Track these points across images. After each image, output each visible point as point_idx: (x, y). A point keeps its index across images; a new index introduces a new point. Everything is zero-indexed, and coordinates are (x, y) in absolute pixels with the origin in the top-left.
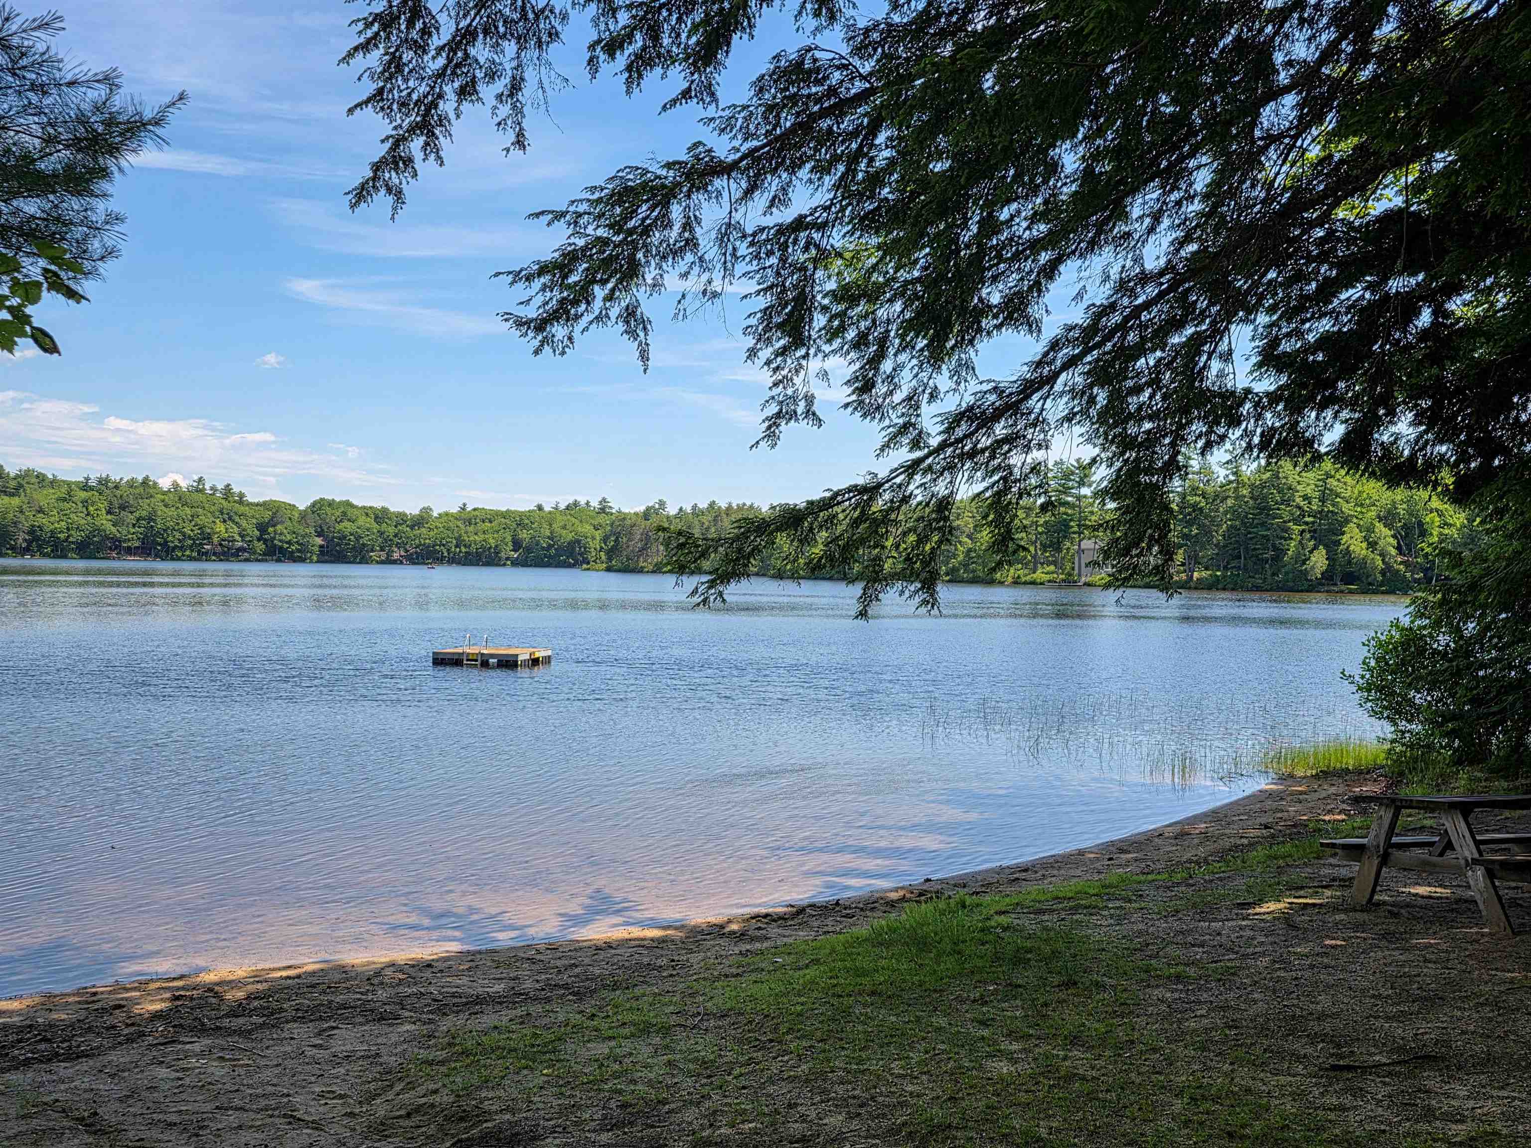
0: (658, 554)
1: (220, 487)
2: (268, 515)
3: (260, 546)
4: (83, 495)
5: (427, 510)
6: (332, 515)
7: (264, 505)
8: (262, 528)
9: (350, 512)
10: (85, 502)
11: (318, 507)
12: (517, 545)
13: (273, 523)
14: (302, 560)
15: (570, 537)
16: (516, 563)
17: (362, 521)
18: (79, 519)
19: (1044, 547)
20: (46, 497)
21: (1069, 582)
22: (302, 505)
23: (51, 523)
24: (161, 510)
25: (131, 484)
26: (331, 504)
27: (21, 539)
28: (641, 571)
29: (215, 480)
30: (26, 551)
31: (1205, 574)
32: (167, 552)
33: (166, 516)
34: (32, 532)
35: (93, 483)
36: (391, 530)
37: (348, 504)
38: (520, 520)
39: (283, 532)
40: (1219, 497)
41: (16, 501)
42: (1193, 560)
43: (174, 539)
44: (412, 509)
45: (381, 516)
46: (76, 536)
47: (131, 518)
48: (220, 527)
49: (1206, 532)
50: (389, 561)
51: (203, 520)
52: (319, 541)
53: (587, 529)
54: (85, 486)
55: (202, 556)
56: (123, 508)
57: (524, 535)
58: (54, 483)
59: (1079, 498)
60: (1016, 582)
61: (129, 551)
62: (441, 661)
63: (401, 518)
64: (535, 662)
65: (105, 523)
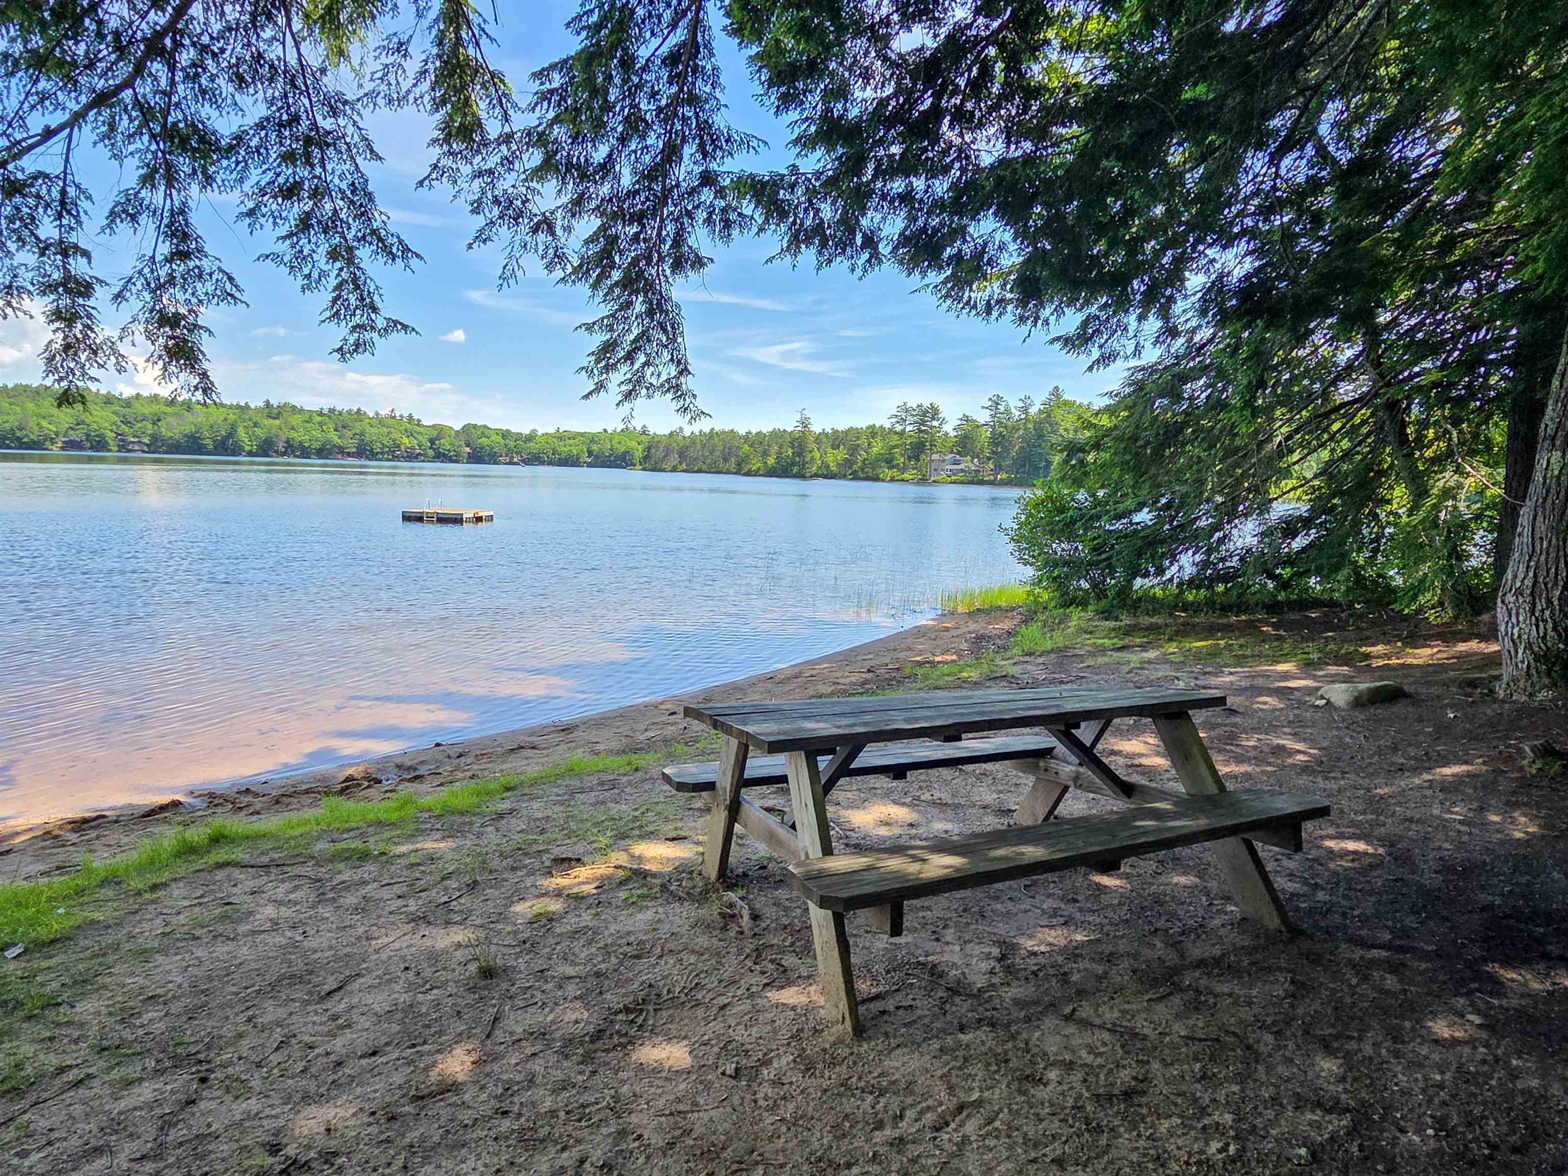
0: (674, 459)
1: (406, 415)
2: (435, 433)
3: (431, 453)
4: (320, 419)
5: (534, 431)
6: (476, 433)
7: (433, 427)
8: (432, 441)
9: (487, 432)
10: (321, 424)
11: (467, 428)
12: (590, 453)
13: (438, 438)
14: (457, 462)
15: (623, 449)
16: (590, 465)
17: (494, 437)
18: (317, 434)
19: (909, 458)
20: (296, 420)
21: (923, 481)
22: (458, 427)
23: (299, 436)
24: (368, 428)
25: (349, 412)
26: (475, 426)
27: (281, 446)
28: (664, 470)
29: (402, 411)
30: (284, 454)
31: (1005, 476)
32: (373, 455)
33: (372, 433)
34: (287, 442)
35: (325, 411)
36: (512, 444)
37: (486, 427)
38: (593, 438)
39: (445, 444)
40: (1015, 429)
41: (277, 422)
42: (999, 468)
43: (377, 448)
44: (526, 431)
45: (506, 434)
46: (316, 445)
47: (349, 434)
48: (406, 440)
49: (1006, 450)
50: (511, 463)
51: (393, 436)
52: (468, 450)
53: (633, 444)
54: (321, 414)
55: (395, 458)
56: (344, 427)
57: (595, 447)
58: (301, 411)
59: (932, 427)
60: (892, 480)
61: (349, 455)
62: (408, 518)
63: (519, 436)
64: (479, 519)
65: (334, 437)
